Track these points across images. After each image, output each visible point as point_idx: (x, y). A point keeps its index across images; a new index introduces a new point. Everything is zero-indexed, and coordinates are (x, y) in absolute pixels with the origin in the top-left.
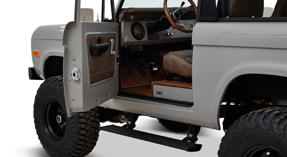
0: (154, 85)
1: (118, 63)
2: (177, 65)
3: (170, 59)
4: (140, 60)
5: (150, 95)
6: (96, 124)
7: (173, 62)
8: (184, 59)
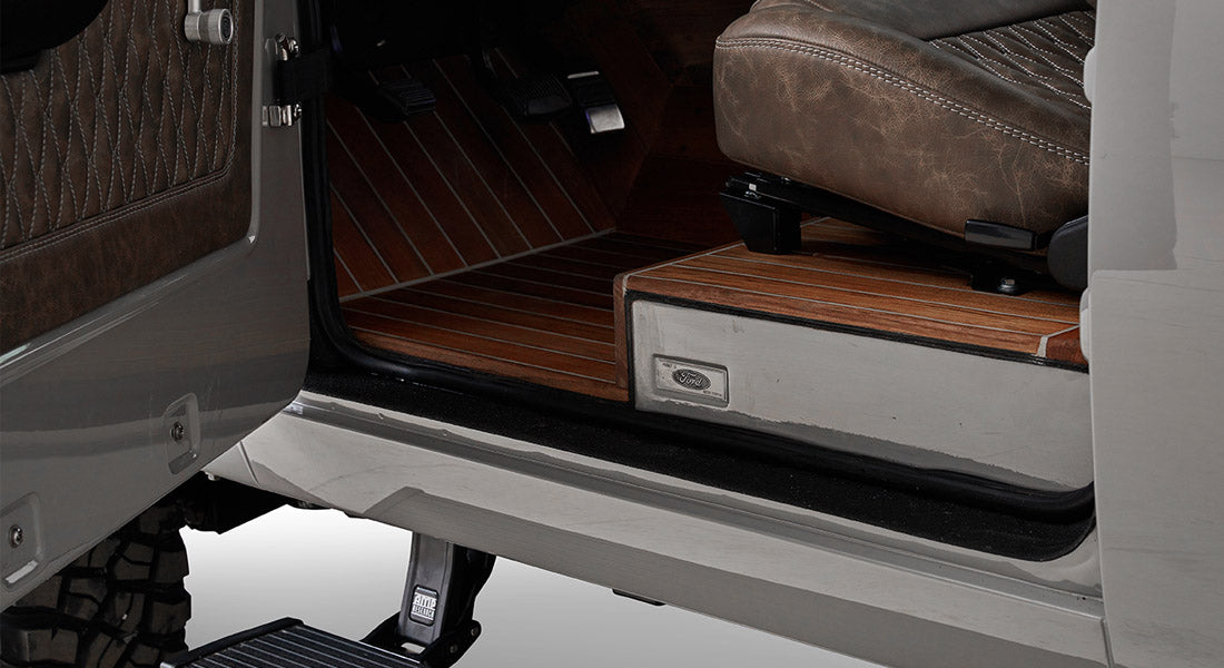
0: (639, 308)
1: (288, 115)
2: (859, 122)
3: (793, 59)
4: (487, 58)
5: (605, 393)
6: (156, 557)
7: (818, 94)
8: (934, 66)
